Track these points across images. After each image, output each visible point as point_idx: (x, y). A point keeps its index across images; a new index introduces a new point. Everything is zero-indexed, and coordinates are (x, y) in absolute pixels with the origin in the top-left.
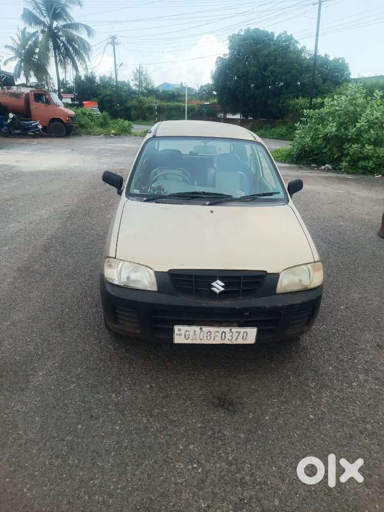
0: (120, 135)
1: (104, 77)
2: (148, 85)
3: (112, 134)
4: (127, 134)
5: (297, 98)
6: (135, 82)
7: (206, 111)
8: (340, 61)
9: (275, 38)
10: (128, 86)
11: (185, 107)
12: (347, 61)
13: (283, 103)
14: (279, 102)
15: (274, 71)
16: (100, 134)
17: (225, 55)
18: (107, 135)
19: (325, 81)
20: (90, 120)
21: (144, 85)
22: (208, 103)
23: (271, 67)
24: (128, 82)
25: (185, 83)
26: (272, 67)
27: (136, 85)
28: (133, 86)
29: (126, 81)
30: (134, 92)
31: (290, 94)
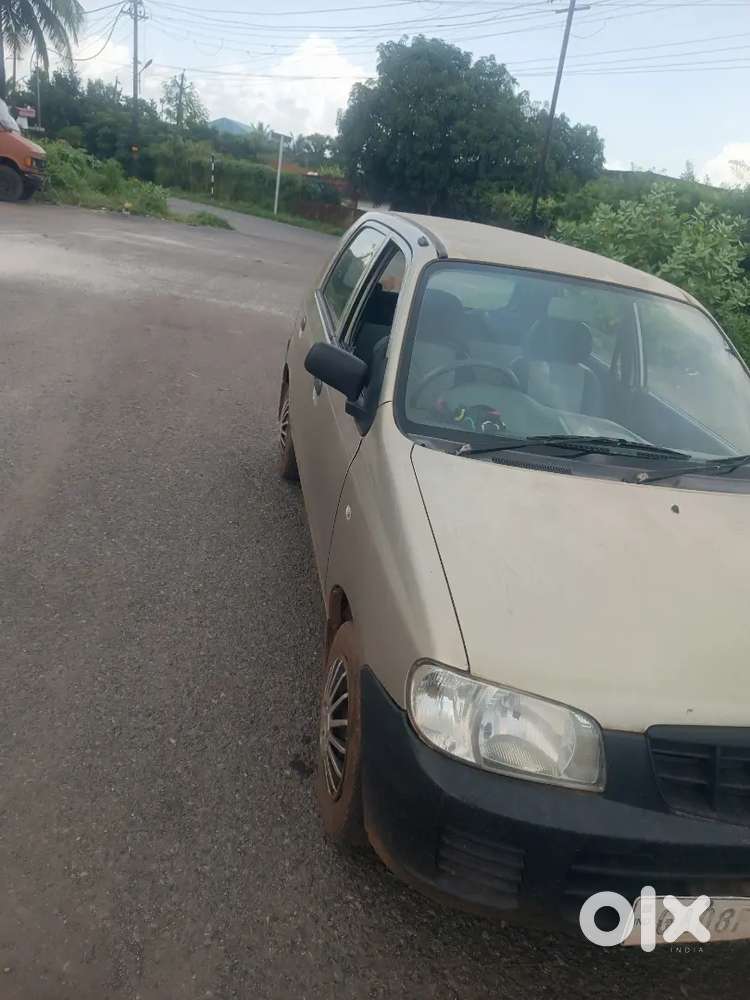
0: (144, 214)
1: (99, 83)
2: (194, 115)
3: (127, 210)
4: (159, 214)
5: (507, 192)
6: (166, 106)
7: (319, 190)
8: (588, 133)
9: (472, 66)
10: (151, 110)
11: (276, 174)
12: (600, 135)
13: (478, 198)
14: (470, 193)
15: (468, 132)
16: (99, 207)
17: (370, 80)
18: (116, 211)
19: (559, 165)
20: (78, 171)
21: (186, 115)
22: (316, 174)
23: (460, 124)
24: (153, 103)
25: (268, 126)
26: (463, 123)
27: (169, 112)
28: (163, 112)
29: (148, 101)
30: (165, 127)
31: (493, 181)
